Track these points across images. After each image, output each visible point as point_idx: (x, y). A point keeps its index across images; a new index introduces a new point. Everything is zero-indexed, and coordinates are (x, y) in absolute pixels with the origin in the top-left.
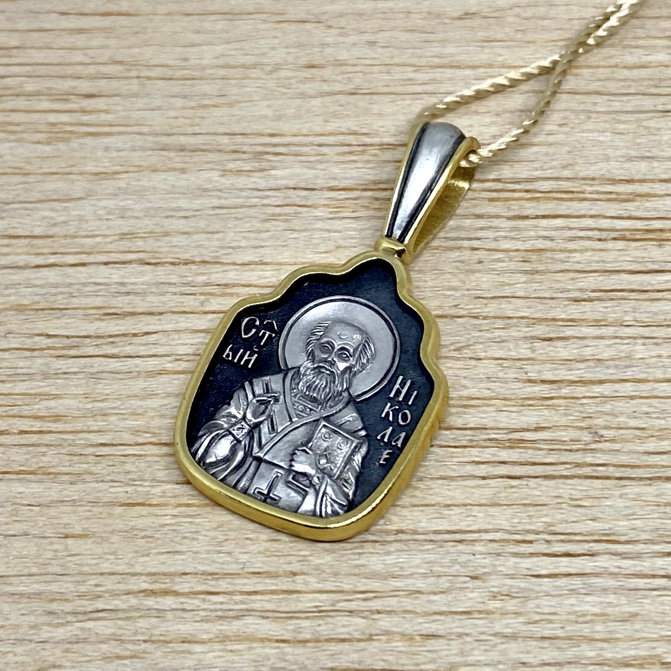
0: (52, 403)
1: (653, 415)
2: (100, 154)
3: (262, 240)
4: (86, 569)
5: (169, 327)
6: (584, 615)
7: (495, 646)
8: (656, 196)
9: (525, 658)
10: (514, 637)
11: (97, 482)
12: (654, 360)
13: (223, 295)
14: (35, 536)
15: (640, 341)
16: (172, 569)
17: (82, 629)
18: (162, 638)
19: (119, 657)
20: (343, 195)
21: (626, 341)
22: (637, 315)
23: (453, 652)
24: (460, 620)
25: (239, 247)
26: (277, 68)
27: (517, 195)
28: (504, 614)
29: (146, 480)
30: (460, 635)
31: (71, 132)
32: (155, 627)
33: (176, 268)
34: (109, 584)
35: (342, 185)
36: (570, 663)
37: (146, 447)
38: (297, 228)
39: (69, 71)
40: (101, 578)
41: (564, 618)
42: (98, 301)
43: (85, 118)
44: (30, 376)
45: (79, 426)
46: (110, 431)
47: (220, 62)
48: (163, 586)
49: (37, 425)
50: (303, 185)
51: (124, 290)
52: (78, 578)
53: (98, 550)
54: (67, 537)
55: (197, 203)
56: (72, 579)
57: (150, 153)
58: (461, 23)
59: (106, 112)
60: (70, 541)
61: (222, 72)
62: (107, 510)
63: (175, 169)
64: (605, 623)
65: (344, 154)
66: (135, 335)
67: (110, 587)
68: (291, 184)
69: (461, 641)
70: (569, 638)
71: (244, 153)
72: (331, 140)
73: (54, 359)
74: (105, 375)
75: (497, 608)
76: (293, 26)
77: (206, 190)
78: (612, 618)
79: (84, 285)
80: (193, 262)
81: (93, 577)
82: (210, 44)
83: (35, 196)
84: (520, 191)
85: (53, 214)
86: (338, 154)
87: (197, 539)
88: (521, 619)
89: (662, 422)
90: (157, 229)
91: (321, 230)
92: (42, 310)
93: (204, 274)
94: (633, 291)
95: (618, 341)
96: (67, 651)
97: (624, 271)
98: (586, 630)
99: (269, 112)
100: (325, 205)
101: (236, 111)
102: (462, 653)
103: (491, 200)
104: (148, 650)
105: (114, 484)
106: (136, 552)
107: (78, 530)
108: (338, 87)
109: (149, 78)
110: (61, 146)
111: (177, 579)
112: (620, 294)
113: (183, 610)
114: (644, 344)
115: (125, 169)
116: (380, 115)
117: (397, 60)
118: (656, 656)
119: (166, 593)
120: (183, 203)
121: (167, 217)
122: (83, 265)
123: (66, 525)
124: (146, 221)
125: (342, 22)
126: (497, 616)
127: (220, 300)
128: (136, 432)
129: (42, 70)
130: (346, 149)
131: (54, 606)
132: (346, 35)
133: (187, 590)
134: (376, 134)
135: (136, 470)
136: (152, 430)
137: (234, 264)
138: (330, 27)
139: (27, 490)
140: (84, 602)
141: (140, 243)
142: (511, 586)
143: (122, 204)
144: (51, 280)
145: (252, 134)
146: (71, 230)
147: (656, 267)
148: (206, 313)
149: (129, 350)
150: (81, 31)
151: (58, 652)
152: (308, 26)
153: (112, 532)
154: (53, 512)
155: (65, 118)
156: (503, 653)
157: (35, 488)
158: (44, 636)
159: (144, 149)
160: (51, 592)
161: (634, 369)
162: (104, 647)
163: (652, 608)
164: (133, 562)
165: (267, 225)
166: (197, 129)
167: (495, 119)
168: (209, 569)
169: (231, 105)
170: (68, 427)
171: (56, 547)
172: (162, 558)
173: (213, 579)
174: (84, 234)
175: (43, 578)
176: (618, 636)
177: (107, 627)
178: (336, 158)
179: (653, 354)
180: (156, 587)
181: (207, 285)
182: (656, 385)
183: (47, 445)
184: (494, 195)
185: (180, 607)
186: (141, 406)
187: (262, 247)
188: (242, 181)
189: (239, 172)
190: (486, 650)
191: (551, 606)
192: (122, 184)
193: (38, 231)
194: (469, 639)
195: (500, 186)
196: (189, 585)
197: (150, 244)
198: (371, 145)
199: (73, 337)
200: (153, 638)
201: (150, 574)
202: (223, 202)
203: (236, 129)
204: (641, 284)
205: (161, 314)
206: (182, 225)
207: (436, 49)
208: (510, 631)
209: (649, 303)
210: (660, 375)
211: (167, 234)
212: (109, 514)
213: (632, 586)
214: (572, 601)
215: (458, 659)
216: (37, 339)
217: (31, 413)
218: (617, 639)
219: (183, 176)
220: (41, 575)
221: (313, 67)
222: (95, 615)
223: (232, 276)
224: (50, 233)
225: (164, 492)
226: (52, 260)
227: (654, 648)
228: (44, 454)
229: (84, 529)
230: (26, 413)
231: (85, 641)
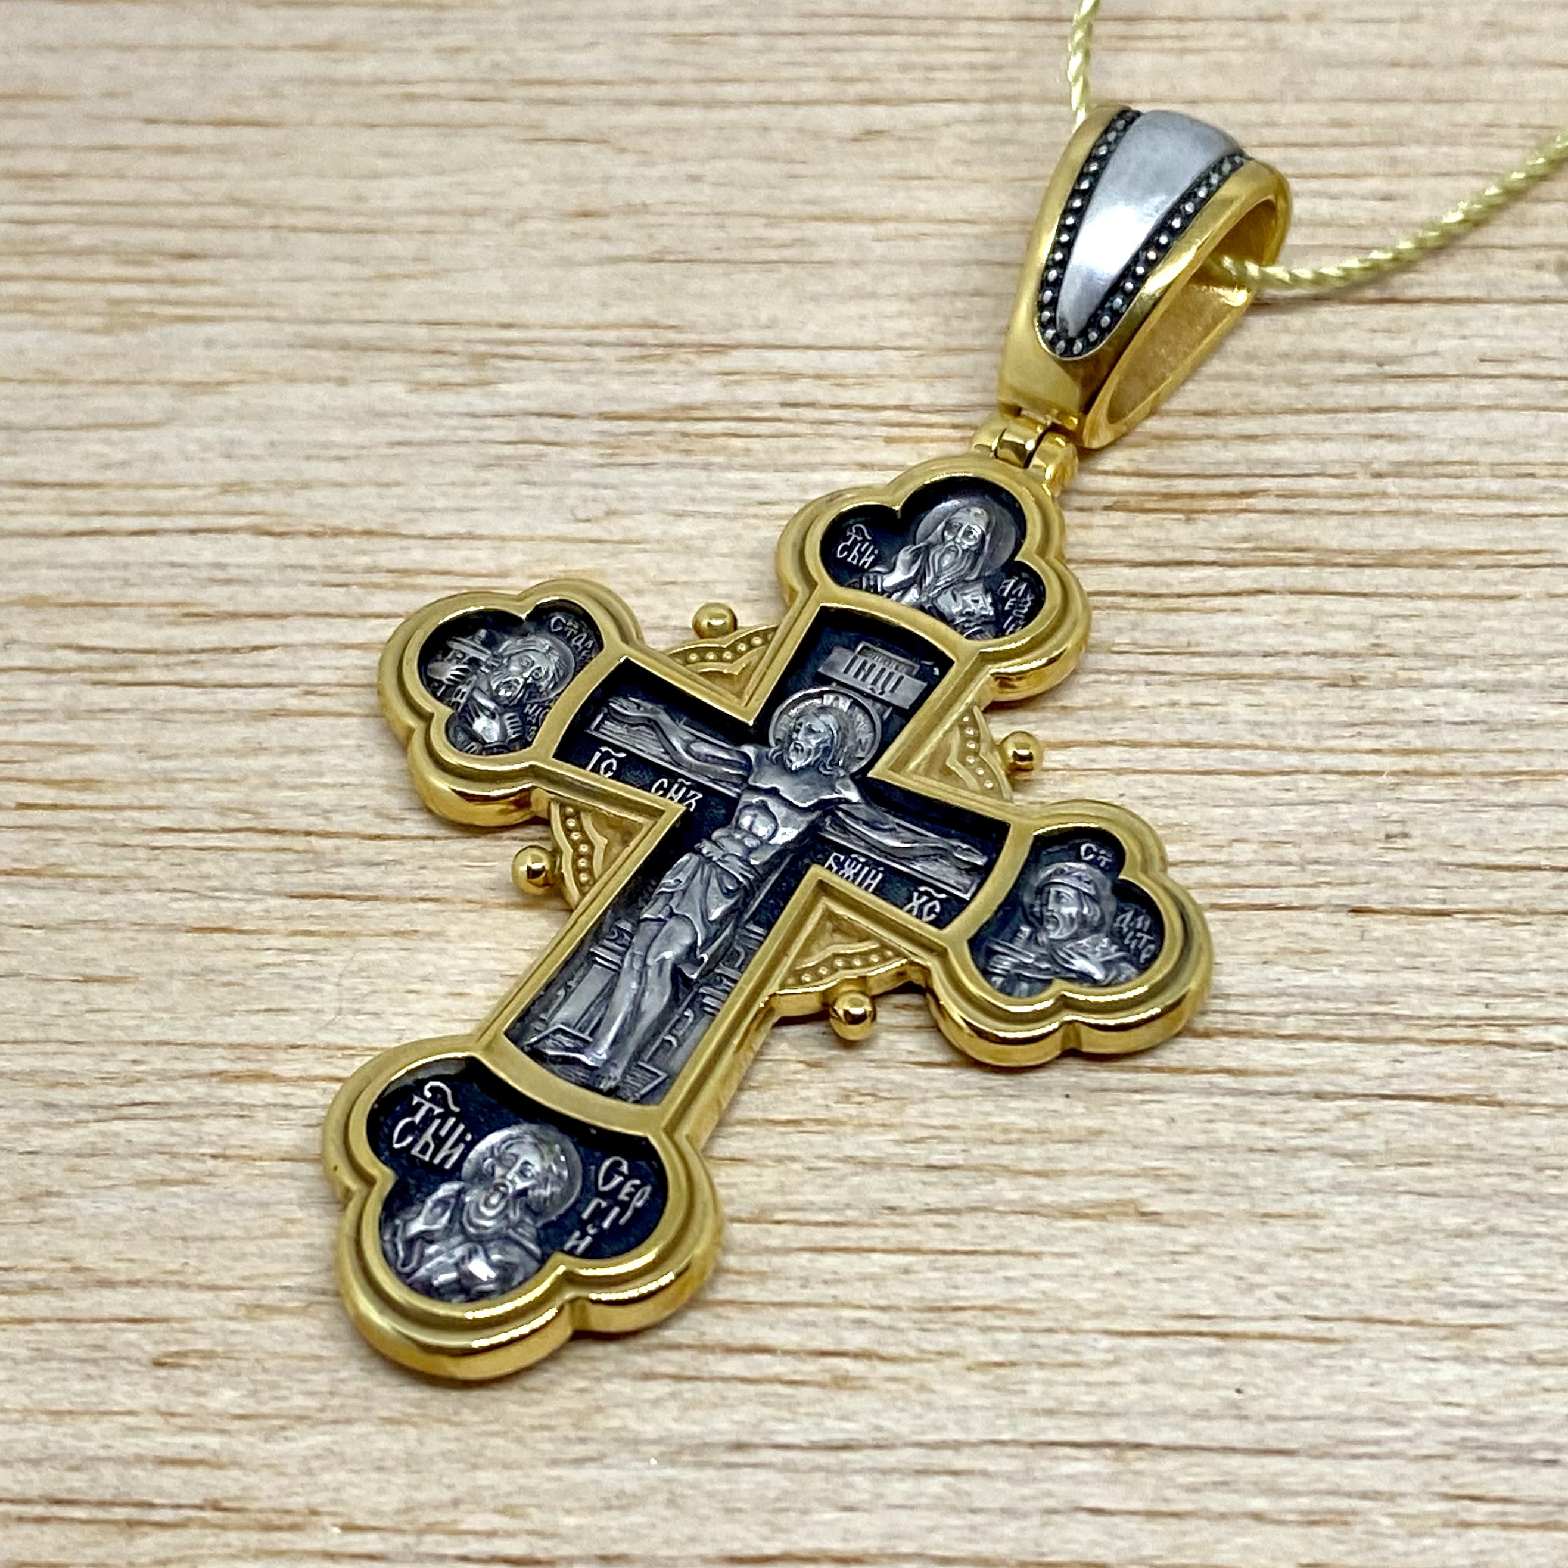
0: (80, 760)
1: (1156, 802)
2: (198, 351)
3: (475, 498)
4: (118, 1034)
5: (298, 638)
6: (1006, 1131)
7: (842, 1178)
8: (1185, 438)
9: (893, 1199)
10: (877, 1165)
11: (150, 890)
12: (1163, 709)
13: (398, 587)
14: (31, 978)
15: (1140, 678)
16: (272, 1039)
17: (103, 1133)
18: (245, 1152)
19: (164, 1182)
20: (625, 426)
21: (1114, 678)
22: (1138, 635)
23: (767, 1187)
24: (783, 1134)
25: (433, 509)
26: (523, 216)
27: (936, 432)
28: (864, 1126)
29: (235, 890)
30: (780, 1160)
31: (151, 315)
32: (232, 1133)
33: (319, 543)
34: (157, 1061)
35: (624, 409)
36: (975, 1209)
37: (240, 836)
38: (537, 479)
39: (154, 214)
40: (143, 1050)
41: (969, 1134)
42: (174, 594)
43: (175, 292)
44: (44, 714)
45: (124, 798)
46: (179, 808)
47: (422, 203)
48: (253, 1066)
49: (49, 795)
50: (553, 408)
51: (220, 575)
52: (101, 1049)
53: (143, 1004)
54: (88, 980)
55: (362, 436)
56: (91, 1050)
57: (286, 352)
58: (856, 147)
59: (213, 282)
60: (94, 988)
61: (423, 221)
62: (161, 938)
63: (328, 380)
64: (1042, 1143)
65: (630, 359)
66: (236, 650)
67: (158, 1064)
68: (534, 406)
69: (782, 1168)
70: (977, 1169)
71: (454, 354)
72: (611, 335)
73: (88, 688)
74: (178, 716)
75: (850, 1116)
76: (559, 149)
77: (382, 415)
78: (1057, 1137)
79: (151, 566)
80: (350, 533)
81: (129, 1048)
82: (406, 174)
83: (78, 417)
84: (942, 426)
85: (106, 449)
86: (622, 360)
87: (319, 991)
88: (895, 1135)
89: (1171, 813)
90: (290, 477)
91: (581, 484)
92: (74, 605)
93: (364, 553)
94: (1133, 595)
95: (1102, 677)
96: (73, 1169)
97: (1119, 562)
98: (1007, 1155)
99: (502, 289)
100: (593, 444)
101: (443, 286)
102: (781, 1189)
103: (889, 440)
104: (221, 1171)
105: (179, 895)
106: (209, 1008)
107: (109, 970)
108: (629, 249)
109: (294, 229)
110: (130, 339)
111: (281, 1055)
112: (1109, 599)
113: (286, 1106)
114: (1147, 684)
115: (238, 377)
116: (701, 296)
117: (737, 207)
118: (1132, 1201)
119: (259, 1077)
120: (339, 435)
121: (308, 458)
122: (152, 532)
123: (87, 961)
124: (272, 464)
125: (645, 143)
126: (848, 1129)
127: (393, 596)
128: (224, 810)
129: (106, 213)
130: (636, 351)
131: (58, 1096)
132: (653, 164)
133: (296, 1074)
134: (693, 327)
135: (218, 872)
136: (252, 808)
137: (422, 537)
138: (623, 150)
139: (22, 903)
140: (112, 1090)
141: (257, 501)
142: (878, 1080)
143: (229, 434)
144: (93, 558)
145: (470, 324)
146: (136, 475)
147: (1178, 556)
148: (364, 616)
149: (223, 675)
150: (177, 150)
151: (57, 1171)
152: (584, 149)
153: (171, 974)
154: (66, 939)
155: (140, 291)
156: (854, 1190)
157: (37, 899)
158: (35, 1144)
159: (274, 345)
160: (54, 1072)
161: (1128, 724)
162: (140, 1164)
163: (1130, 1122)
164: (203, 1024)
165: (486, 475)
166: (371, 315)
167: (907, 307)
168: (341, 1040)
169: (435, 275)
170: (107, 800)
171: (65, 997)
172: (257, 1020)
173: (344, 1057)
174: (160, 481)
175: (40, 1048)
176: (1066, 1167)
177: (148, 1131)
178: (616, 366)
179: (1163, 700)
180: (240, 1067)
181: (369, 570)
182: (1164, 752)
183: (64, 829)
184: (896, 432)
185: (281, 1100)
186: (239, 769)
187: (474, 509)
188: (446, 401)
189: (444, 385)
190: (827, 1186)
191: (947, 1115)
192: (232, 402)
193: (76, 476)
194: (797, 1166)
195: (905, 417)
196: (299, 1066)
197: (274, 502)
198: (681, 345)
199: (124, 651)
200: (228, 1152)
201: (232, 1046)
202: (408, 435)
203: (441, 314)
204: (1149, 584)
205: (285, 616)
206: (334, 471)
207: (809, 190)
208: (870, 1153)
209: (1160, 615)
210: (1171, 734)
211: (306, 485)
212: (166, 944)
213: (1096, 1085)
214: (989, 1106)
215: (776, 1199)
216: (60, 653)
217: (40, 776)
218: (1064, 1173)
219: (342, 390)
220: (36, 1042)
221: (586, 215)
222: (126, 1111)
223: (418, 555)
224: (98, 477)
225: (267, 911)
226: (97, 523)
227: (1128, 1188)
228: (57, 843)
229: (119, 969)
230: (31, 775)
231: (106, 1153)
